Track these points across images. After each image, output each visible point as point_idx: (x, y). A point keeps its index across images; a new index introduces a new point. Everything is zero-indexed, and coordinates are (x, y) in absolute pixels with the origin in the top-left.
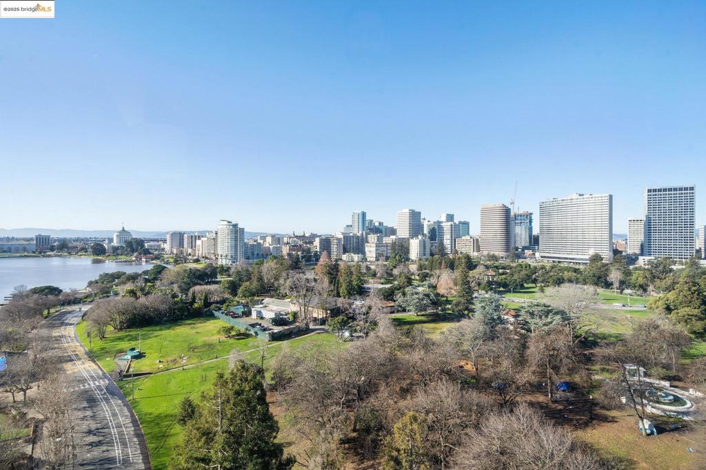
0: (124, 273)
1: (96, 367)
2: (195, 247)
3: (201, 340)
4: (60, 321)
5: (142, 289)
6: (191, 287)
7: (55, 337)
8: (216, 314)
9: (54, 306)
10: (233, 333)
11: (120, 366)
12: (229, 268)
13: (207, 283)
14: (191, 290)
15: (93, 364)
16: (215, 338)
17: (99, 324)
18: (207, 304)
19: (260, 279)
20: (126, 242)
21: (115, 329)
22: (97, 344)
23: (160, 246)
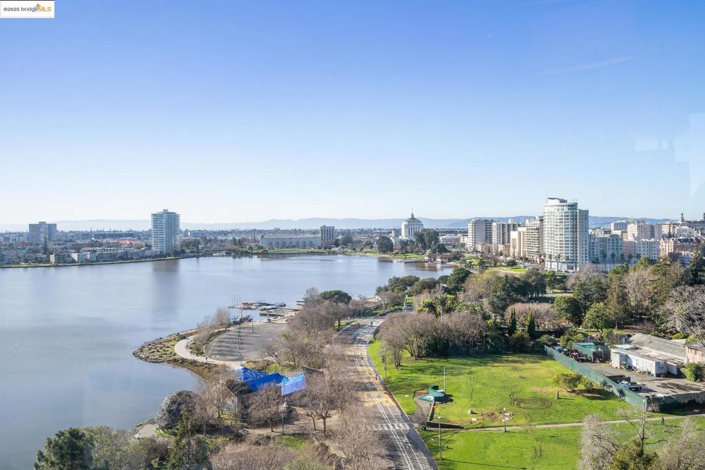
0: (417, 279)
1: (393, 404)
2: (509, 242)
3: (529, 390)
4: (351, 336)
5: (443, 302)
6: (508, 305)
7: (349, 356)
8: (549, 349)
9: (345, 316)
10: (581, 387)
11: (421, 408)
12: (565, 277)
13: (532, 300)
14: (510, 309)
15: (390, 400)
16: (552, 391)
17: (394, 347)
18: (533, 333)
19: (623, 298)
20: (416, 234)
21: (412, 355)
22: (394, 374)
23: (458, 240)
